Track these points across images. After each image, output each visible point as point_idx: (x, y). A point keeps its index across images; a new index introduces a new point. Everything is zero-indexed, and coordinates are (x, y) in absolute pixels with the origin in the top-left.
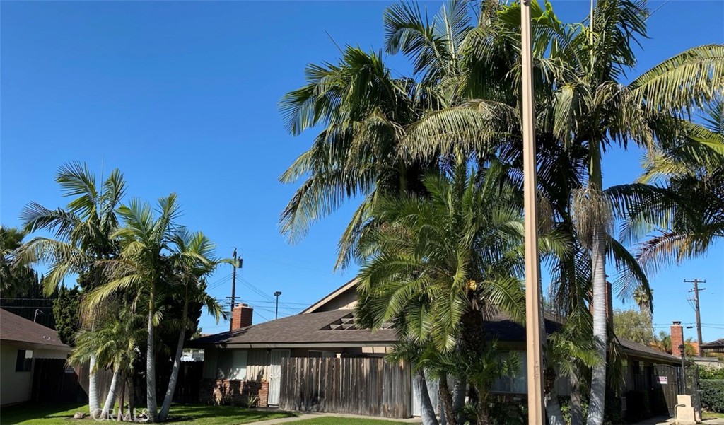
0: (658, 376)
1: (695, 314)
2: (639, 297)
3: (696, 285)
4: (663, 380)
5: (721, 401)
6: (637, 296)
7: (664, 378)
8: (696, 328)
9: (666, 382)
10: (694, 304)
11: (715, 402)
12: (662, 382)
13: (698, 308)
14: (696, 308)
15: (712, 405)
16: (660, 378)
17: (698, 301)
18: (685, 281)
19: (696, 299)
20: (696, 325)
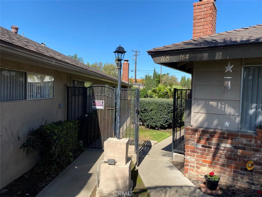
0: (94, 99)
1: (135, 65)
3: (136, 53)
4: (99, 105)
5: (153, 119)
7: (101, 101)
9: (102, 108)
10: (135, 61)
11: (147, 120)
12: (98, 107)
13: (136, 63)
15: (145, 121)
16: (96, 101)
17: (136, 60)
18: (132, 51)
19: (136, 59)
20: (135, 70)
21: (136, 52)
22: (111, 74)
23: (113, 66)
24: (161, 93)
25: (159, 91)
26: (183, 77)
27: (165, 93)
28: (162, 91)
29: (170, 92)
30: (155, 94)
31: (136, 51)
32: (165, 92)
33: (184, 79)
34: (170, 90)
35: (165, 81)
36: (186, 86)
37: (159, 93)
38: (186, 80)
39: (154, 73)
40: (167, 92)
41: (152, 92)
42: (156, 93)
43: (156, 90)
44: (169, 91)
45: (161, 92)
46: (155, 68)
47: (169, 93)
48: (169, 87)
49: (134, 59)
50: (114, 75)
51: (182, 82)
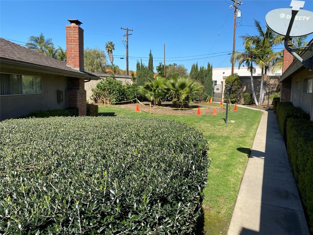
1: (126, 50)
2: (108, 47)
3: (127, 32)
6: (107, 47)
8: (126, 59)
10: (126, 43)
13: (127, 46)
14: (126, 46)
18: (121, 29)
19: (127, 41)
20: (126, 57)
21: (128, 30)
22: (95, 63)
23: (96, 53)
24: (160, 91)
25: (156, 88)
26: (195, 65)
27: (166, 91)
28: (160, 87)
29: (174, 89)
30: (151, 93)
31: (128, 28)
32: (165, 89)
33: (195, 69)
34: (173, 85)
35: (170, 73)
36: (199, 80)
37: (156, 91)
38: (199, 70)
39: (150, 58)
40: (168, 90)
41: (144, 89)
42: (151, 90)
43: (150, 86)
44: (171, 87)
45: (160, 89)
46: (151, 51)
47: (172, 91)
48: (172, 81)
49: (125, 40)
50: (99, 64)
51: (193, 73)
